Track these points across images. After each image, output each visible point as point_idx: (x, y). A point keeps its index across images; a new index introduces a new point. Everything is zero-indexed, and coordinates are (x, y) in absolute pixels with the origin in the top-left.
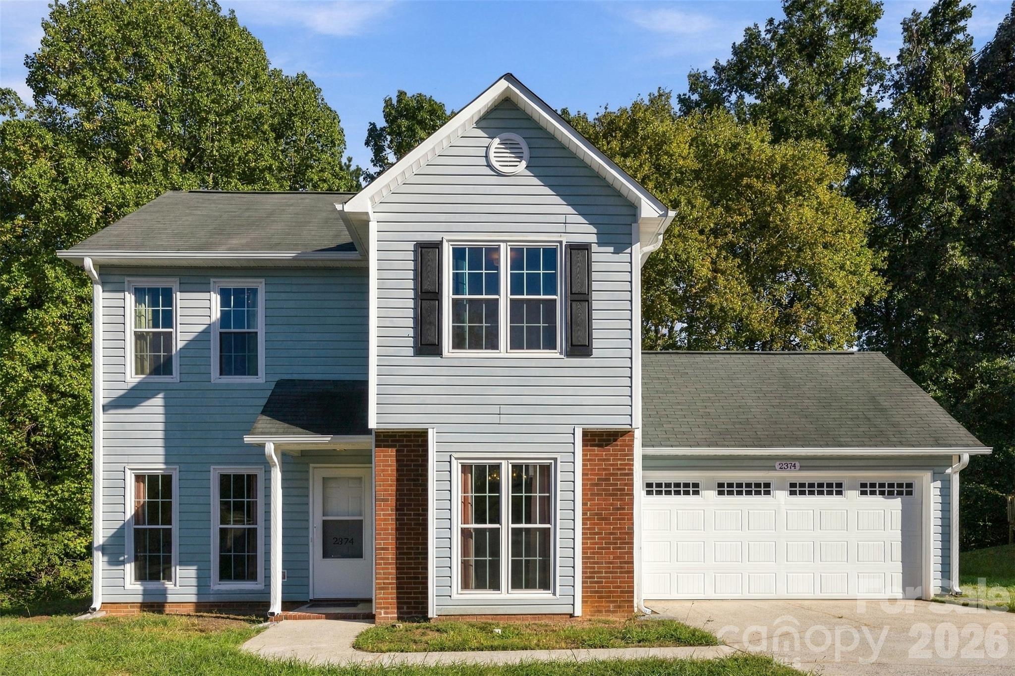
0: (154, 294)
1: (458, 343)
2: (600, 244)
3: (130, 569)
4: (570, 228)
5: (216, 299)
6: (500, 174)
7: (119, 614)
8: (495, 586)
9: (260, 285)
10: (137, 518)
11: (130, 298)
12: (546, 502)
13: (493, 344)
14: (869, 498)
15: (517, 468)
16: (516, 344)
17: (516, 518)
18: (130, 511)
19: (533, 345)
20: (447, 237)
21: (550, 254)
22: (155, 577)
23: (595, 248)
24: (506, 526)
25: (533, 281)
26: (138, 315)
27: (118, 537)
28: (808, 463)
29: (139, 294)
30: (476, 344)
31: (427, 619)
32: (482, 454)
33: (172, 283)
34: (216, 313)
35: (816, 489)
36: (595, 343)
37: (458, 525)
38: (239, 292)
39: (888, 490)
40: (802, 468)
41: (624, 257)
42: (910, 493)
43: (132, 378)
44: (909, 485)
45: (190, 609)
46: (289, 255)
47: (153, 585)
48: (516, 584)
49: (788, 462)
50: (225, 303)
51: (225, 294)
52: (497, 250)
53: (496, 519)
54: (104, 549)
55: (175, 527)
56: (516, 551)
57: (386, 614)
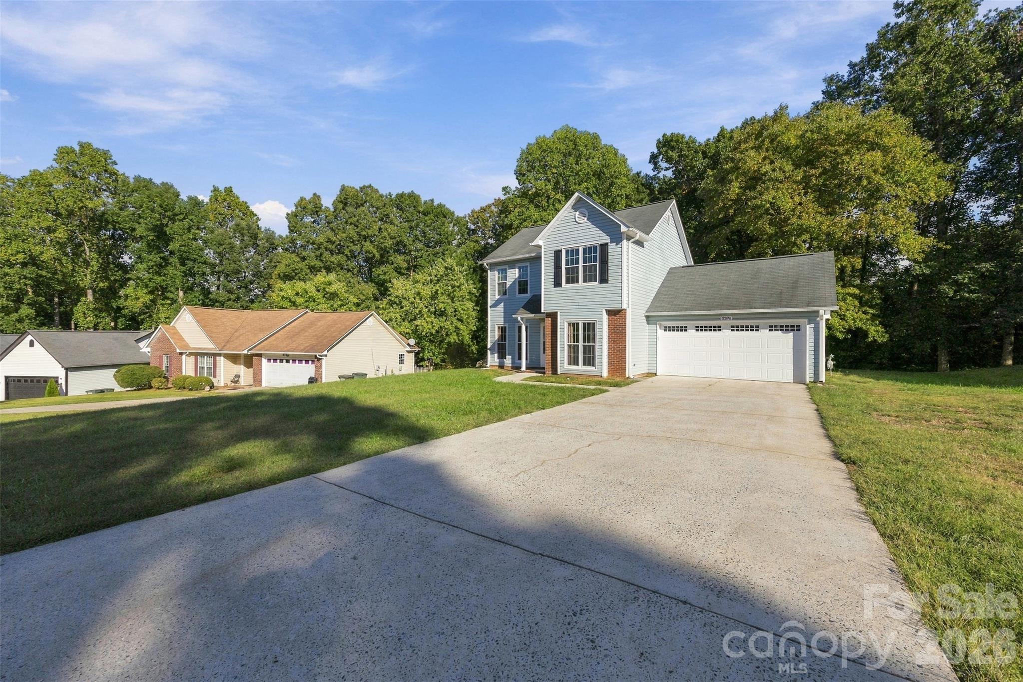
0: (502, 270)
1: (567, 282)
2: (611, 242)
3: (496, 355)
4: (601, 238)
5: (517, 270)
6: (579, 223)
7: (494, 368)
8: (578, 365)
9: (528, 264)
10: (498, 340)
11: (496, 273)
12: (594, 336)
13: (577, 282)
14: (774, 333)
15: (584, 324)
16: (585, 281)
17: (584, 342)
18: (497, 337)
19: (590, 281)
20: (563, 247)
21: (595, 248)
22: (502, 358)
23: (609, 244)
24: (581, 344)
25: (590, 258)
26: (499, 277)
27: (493, 345)
28: (736, 317)
29: (499, 271)
30: (573, 282)
31: (557, 374)
32: (574, 320)
33: (507, 267)
34: (517, 275)
35: (749, 328)
36: (609, 278)
37: (566, 344)
38: (523, 267)
39: (786, 329)
40: (734, 319)
41: (619, 246)
42: (799, 330)
43: (497, 297)
44: (799, 326)
45: (510, 368)
46: (533, 255)
47: (501, 360)
48: (584, 364)
49: (726, 317)
50: (520, 271)
51: (520, 268)
52: (578, 250)
53: (578, 341)
54: (490, 349)
55: (507, 342)
56: (584, 352)
57: (549, 372)
